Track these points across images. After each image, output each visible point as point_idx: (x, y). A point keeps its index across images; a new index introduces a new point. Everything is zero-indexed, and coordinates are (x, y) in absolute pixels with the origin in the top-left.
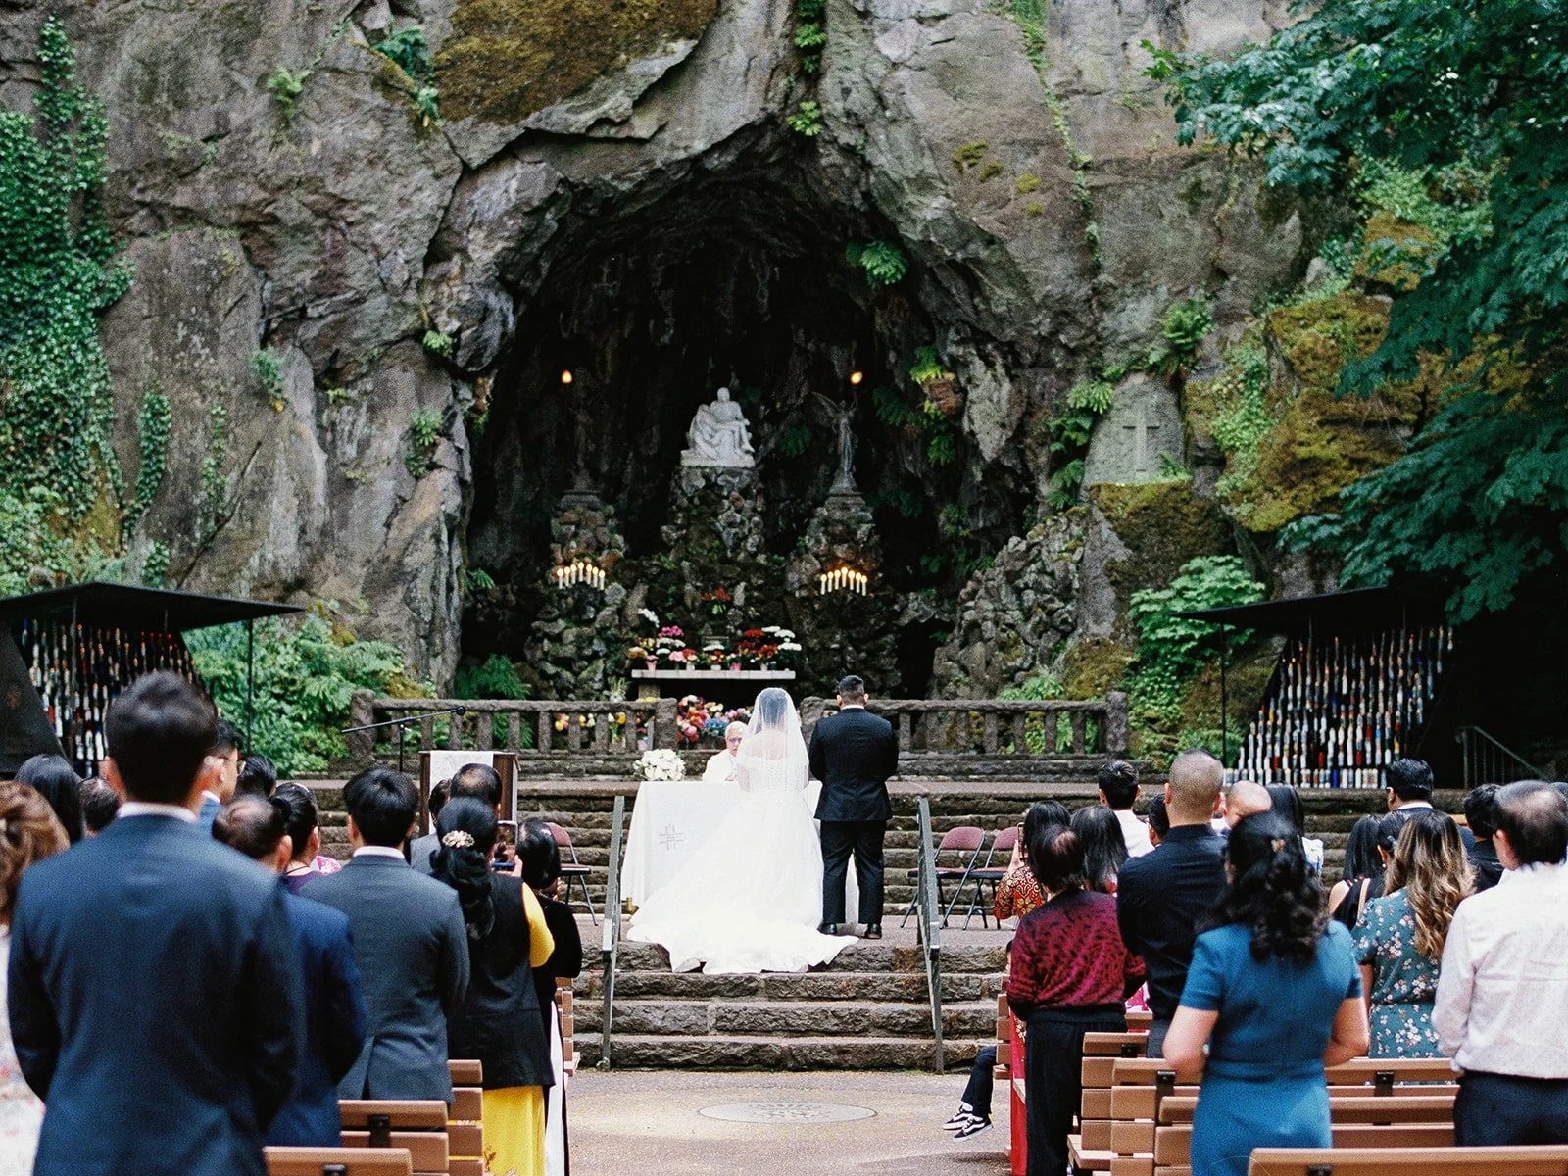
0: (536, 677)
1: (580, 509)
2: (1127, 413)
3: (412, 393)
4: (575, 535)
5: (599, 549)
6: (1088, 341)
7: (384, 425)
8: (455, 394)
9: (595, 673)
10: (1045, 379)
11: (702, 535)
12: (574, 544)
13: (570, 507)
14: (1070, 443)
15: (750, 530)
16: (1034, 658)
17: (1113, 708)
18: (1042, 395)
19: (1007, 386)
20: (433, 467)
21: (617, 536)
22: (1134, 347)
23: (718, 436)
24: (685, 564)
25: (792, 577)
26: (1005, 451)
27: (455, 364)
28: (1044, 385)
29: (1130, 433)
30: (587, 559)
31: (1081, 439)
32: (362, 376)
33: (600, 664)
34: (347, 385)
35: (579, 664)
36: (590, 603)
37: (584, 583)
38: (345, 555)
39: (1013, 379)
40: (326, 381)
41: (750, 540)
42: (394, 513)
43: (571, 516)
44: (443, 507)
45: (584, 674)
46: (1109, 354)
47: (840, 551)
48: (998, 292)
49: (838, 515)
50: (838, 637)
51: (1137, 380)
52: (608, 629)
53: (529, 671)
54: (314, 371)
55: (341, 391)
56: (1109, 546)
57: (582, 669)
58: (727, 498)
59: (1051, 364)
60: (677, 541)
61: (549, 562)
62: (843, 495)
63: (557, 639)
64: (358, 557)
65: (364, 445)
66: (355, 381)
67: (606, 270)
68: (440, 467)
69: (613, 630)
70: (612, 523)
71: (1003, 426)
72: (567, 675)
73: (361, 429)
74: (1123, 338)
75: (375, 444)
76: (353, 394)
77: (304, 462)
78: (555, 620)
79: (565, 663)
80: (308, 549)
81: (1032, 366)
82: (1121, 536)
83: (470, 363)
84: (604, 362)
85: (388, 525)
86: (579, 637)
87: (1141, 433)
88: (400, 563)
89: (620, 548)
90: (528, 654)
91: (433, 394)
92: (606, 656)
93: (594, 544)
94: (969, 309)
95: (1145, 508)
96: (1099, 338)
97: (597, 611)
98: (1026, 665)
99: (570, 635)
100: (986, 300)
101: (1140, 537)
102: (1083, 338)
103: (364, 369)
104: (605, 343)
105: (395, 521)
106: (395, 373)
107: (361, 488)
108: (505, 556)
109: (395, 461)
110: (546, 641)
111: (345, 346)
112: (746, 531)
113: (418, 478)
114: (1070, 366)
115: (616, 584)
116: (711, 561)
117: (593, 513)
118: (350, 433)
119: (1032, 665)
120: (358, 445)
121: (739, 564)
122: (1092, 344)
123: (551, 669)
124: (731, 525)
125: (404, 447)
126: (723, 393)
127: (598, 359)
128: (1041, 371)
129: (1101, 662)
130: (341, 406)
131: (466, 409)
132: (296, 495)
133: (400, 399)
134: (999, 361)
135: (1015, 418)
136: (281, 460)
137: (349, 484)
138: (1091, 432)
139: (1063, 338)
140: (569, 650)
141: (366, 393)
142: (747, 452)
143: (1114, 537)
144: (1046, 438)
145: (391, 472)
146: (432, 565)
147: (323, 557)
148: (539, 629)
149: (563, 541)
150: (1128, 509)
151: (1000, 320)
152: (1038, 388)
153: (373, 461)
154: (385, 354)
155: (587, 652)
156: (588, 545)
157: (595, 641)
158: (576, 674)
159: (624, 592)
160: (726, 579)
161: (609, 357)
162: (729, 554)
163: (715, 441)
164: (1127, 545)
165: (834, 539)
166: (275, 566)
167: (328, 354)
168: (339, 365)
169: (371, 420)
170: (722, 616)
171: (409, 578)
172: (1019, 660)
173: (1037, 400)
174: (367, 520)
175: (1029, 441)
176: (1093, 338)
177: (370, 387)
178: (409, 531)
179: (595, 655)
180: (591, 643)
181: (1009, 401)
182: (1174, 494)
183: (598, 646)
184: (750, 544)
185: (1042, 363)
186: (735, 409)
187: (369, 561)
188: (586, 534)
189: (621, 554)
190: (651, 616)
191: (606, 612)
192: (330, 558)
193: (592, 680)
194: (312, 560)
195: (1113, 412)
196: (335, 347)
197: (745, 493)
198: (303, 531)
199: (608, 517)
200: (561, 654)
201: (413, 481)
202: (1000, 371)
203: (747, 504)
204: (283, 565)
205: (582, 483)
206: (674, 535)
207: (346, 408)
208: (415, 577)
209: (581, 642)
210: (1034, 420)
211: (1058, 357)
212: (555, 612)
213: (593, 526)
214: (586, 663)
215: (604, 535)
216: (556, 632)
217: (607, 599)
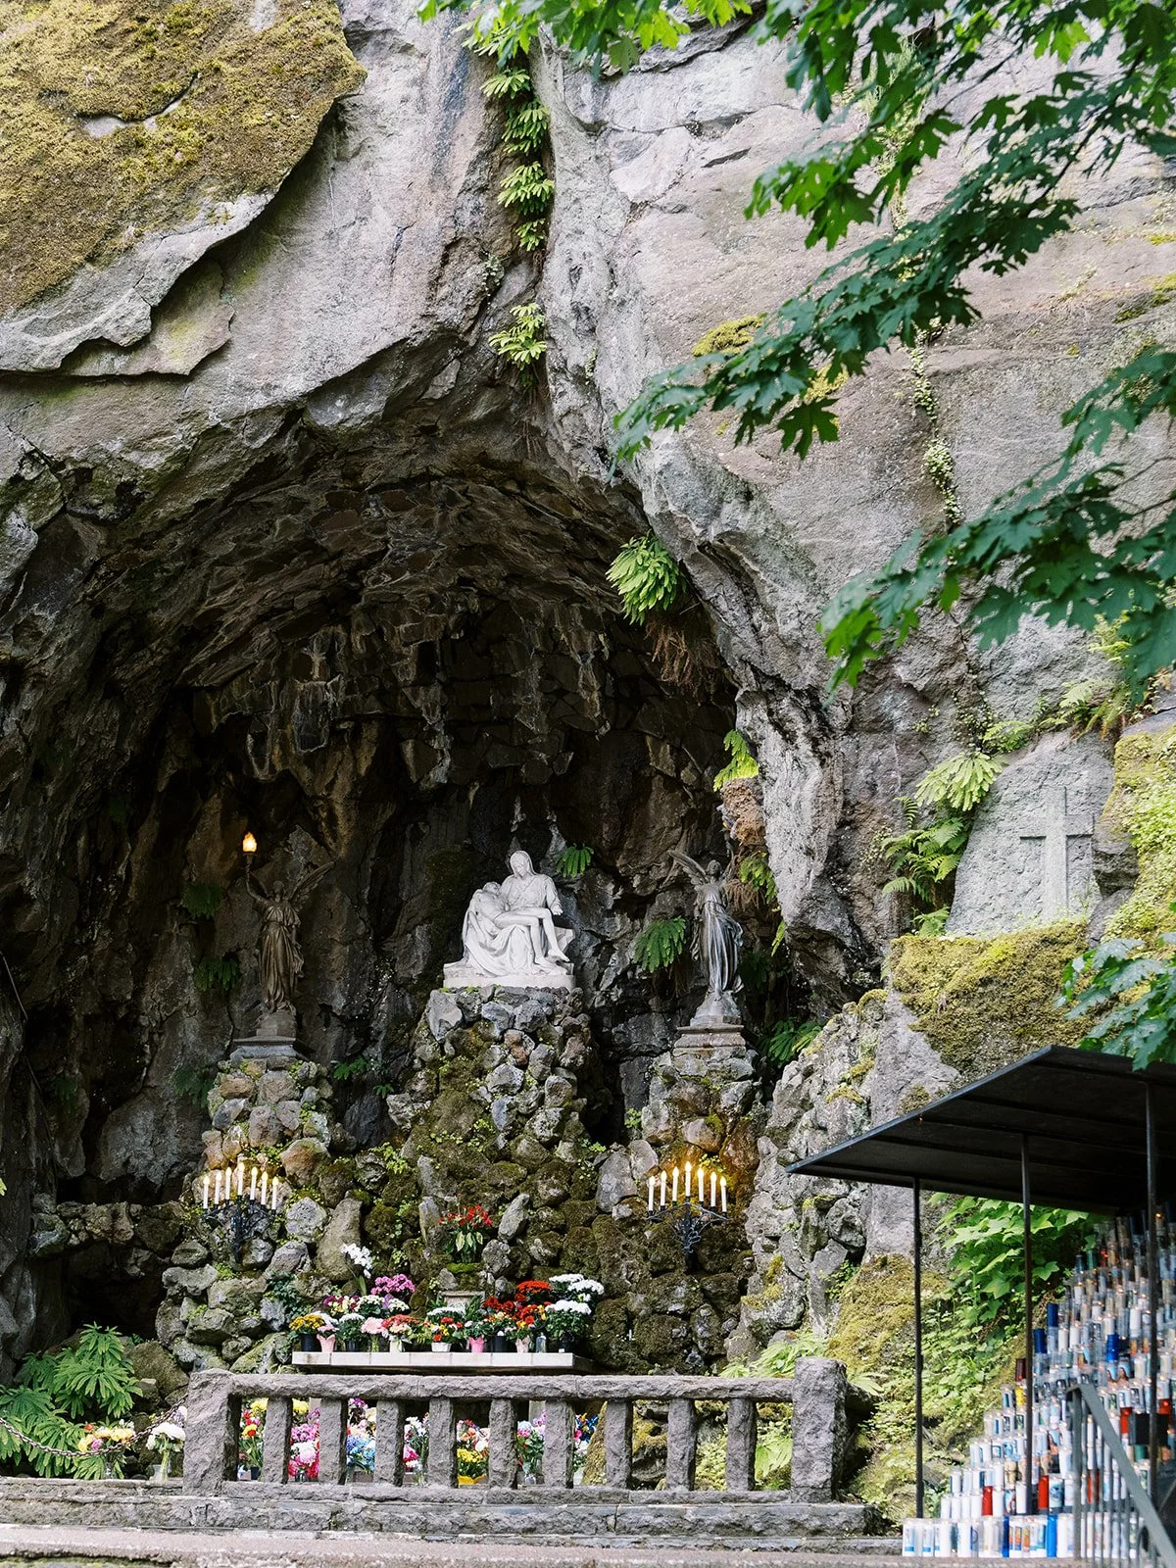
0: (169, 1366)
1: (253, 1068)
2: (1029, 809)
4: (244, 1116)
5: (283, 1140)
6: (951, 674)
9: (260, 1360)
10: (875, 756)
11: (458, 1111)
12: (238, 1129)
14: (926, 877)
15: (541, 1101)
16: (803, 1300)
17: (806, 1391)
18: (873, 787)
19: (816, 774)
21: (315, 1115)
22: (1045, 680)
23: (502, 935)
24: (424, 1162)
25: (608, 1182)
26: (814, 901)
28: (874, 767)
29: (1035, 848)
30: (261, 1157)
31: (942, 866)
33: (269, 1344)
35: (232, 1344)
36: (258, 1234)
37: (246, 1197)
39: (823, 758)
41: (540, 1117)
43: (238, 1081)
45: (242, 1362)
46: (998, 698)
47: (693, 1131)
48: (783, 594)
49: (690, 1066)
50: (681, 1291)
51: (1050, 745)
52: (287, 1279)
53: (159, 1357)
56: (911, 1063)
57: (238, 1353)
58: (500, 1041)
59: (882, 725)
60: (415, 1120)
61: (198, 1165)
62: (707, 1031)
63: (201, 1298)
67: (317, 658)
69: (297, 1283)
70: (310, 1093)
71: (809, 852)
72: (212, 1362)
74: (1021, 664)
78: (200, 1265)
79: (212, 1340)
81: (851, 728)
82: (935, 1042)
84: (332, 819)
86: (235, 1294)
87: (1054, 849)
89: (319, 1135)
90: (159, 1324)
92: (285, 1327)
93: (274, 1130)
94: (747, 634)
95: (985, 982)
96: (973, 669)
97: (274, 1247)
98: (791, 1318)
99: (220, 1293)
100: (769, 611)
101: (972, 1041)
102: (941, 668)
104: (330, 787)
108: (169, 1159)
110: (185, 1303)
112: (532, 1099)
114: (921, 726)
115: (307, 1200)
116: (469, 1154)
117: (272, 1075)
119: (802, 1316)
121: (522, 1161)
122: (960, 681)
123: (188, 1352)
124: (505, 1089)
126: (519, 860)
127: (324, 815)
128: (868, 740)
129: (880, 1303)
134: (800, 727)
135: (823, 835)
138: (959, 848)
139: (901, 671)
140: (213, 1318)
142: (559, 963)
143: (922, 1044)
144: (884, 869)
148: (172, 1282)
149: (224, 1126)
150: (950, 986)
151: (794, 647)
152: (862, 772)
155: (251, 1321)
156: (265, 1133)
157: (265, 1302)
158: (229, 1362)
159: (321, 1213)
160: (496, 1187)
161: (339, 810)
162: (501, 1142)
163: (497, 944)
164: (948, 1060)
165: (686, 1110)
170: (476, 1255)
172: (776, 1308)
173: (860, 795)
175: (857, 878)
176: (962, 667)
179: (263, 1330)
180: (258, 1307)
181: (815, 801)
182: (1046, 952)
183: (271, 1309)
184: (542, 1124)
185: (863, 724)
186: (541, 887)
188: (260, 1114)
189: (323, 1147)
190: (361, 1256)
191: (286, 1251)
195: (1000, 810)
197: (536, 1031)
199: (304, 1082)
200: (203, 1324)
202: (805, 747)
203: (537, 1053)
205: (271, 1025)
206: (408, 1111)
209: (238, 1304)
210: (861, 836)
211: (895, 707)
212: (202, 1251)
213: (275, 1099)
214: (246, 1341)
215: (292, 1114)
216: (201, 1287)
217: (288, 1227)
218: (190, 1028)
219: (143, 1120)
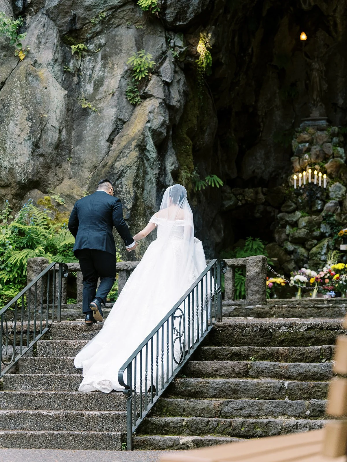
0: (282, 253)
1: (311, 130)
3: (132, 43)
4: (308, 150)
5: (326, 159)
7: (112, 68)
8: (168, 43)
9: (322, 249)
12: (306, 156)
13: (304, 130)
20: (146, 96)
21: (339, 149)
27: (165, 21)
30: (317, 167)
32: (98, 34)
33: (325, 242)
34: (87, 41)
35: (310, 243)
36: (318, 198)
37: (312, 183)
38: (78, 163)
40: (70, 39)
42: (116, 131)
43: (305, 136)
44: (149, 125)
45: (314, 250)
52: (332, 216)
53: (277, 249)
54: (60, 32)
55: (81, 46)
57: (312, 246)
61: (290, 171)
63: (295, 225)
64: (88, 164)
65: (99, 84)
66: (92, 37)
68: (151, 96)
69: (335, 217)
70: (335, 139)
72: (301, 250)
73: (98, 73)
75: (106, 82)
76: (91, 47)
77: (39, 96)
78: (294, 211)
79: (301, 242)
80: (41, 159)
83: (177, 18)
85: (111, 140)
86: (309, 223)
88: (112, 167)
89: (341, 157)
90: (277, 236)
91: (151, 43)
92: (331, 236)
93: (322, 155)
97: (324, 203)
99: (303, 222)
103: (98, 28)
105: (116, 138)
106: (122, 30)
107: (93, 114)
109: (117, 93)
110: (288, 227)
111: (80, 12)
113: (135, 105)
115: (337, 183)
117: (319, 133)
118: (91, 76)
120: (95, 85)
123: (290, 247)
125: (124, 82)
130: (83, 57)
131: (176, 53)
132: (29, 119)
133: (124, 48)
136: (17, 94)
137: (85, 112)
140: (302, 232)
141: (100, 46)
145: (114, 101)
146: (135, 167)
147: (58, 165)
148: (282, 219)
149: (300, 154)
153: (103, 94)
154: (113, 16)
155: (316, 233)
156: (318, 157)
157: (322, 225)
158: (308, 250)
159: (344, 188)
166: (11, 170)
167: (68, 19)
168: (78, 26)
169: (104, 66)
171: (116, 177)
174: (96, 137)
177: (103, 41)
178: (124, 143)
179: (322, 236)
180: (319, 227)
183: (324, 228)
187: (95, 167)
188: (315, 149)
189: (342, 161)
191: (330, 204)
192: (67, 166)
193: (319, 253)
194: (48, 167)
196: (73, 13)
198: (36, 145)
199: (333, 135)
200: (297, 235)
201: (131, 108)
204: (18, 170)
205: (315, 113)
207: (88, 58)
208: (120, 176)
209: (311, 226)
212: (294, 206)
213: (321, 143)
214: (315, 241)
215: (329, 149)
216: (294, 220)
217: (330, 194)
218: (278, 115)
219: (260, 154)
